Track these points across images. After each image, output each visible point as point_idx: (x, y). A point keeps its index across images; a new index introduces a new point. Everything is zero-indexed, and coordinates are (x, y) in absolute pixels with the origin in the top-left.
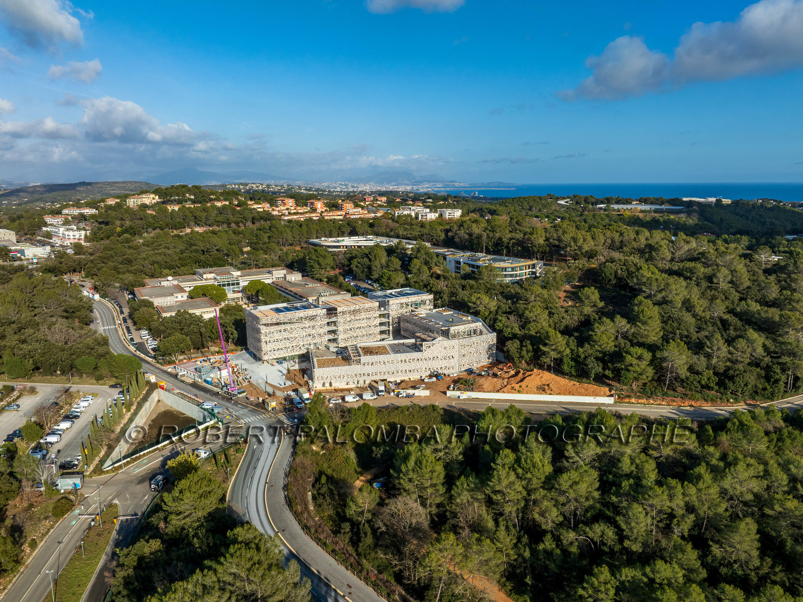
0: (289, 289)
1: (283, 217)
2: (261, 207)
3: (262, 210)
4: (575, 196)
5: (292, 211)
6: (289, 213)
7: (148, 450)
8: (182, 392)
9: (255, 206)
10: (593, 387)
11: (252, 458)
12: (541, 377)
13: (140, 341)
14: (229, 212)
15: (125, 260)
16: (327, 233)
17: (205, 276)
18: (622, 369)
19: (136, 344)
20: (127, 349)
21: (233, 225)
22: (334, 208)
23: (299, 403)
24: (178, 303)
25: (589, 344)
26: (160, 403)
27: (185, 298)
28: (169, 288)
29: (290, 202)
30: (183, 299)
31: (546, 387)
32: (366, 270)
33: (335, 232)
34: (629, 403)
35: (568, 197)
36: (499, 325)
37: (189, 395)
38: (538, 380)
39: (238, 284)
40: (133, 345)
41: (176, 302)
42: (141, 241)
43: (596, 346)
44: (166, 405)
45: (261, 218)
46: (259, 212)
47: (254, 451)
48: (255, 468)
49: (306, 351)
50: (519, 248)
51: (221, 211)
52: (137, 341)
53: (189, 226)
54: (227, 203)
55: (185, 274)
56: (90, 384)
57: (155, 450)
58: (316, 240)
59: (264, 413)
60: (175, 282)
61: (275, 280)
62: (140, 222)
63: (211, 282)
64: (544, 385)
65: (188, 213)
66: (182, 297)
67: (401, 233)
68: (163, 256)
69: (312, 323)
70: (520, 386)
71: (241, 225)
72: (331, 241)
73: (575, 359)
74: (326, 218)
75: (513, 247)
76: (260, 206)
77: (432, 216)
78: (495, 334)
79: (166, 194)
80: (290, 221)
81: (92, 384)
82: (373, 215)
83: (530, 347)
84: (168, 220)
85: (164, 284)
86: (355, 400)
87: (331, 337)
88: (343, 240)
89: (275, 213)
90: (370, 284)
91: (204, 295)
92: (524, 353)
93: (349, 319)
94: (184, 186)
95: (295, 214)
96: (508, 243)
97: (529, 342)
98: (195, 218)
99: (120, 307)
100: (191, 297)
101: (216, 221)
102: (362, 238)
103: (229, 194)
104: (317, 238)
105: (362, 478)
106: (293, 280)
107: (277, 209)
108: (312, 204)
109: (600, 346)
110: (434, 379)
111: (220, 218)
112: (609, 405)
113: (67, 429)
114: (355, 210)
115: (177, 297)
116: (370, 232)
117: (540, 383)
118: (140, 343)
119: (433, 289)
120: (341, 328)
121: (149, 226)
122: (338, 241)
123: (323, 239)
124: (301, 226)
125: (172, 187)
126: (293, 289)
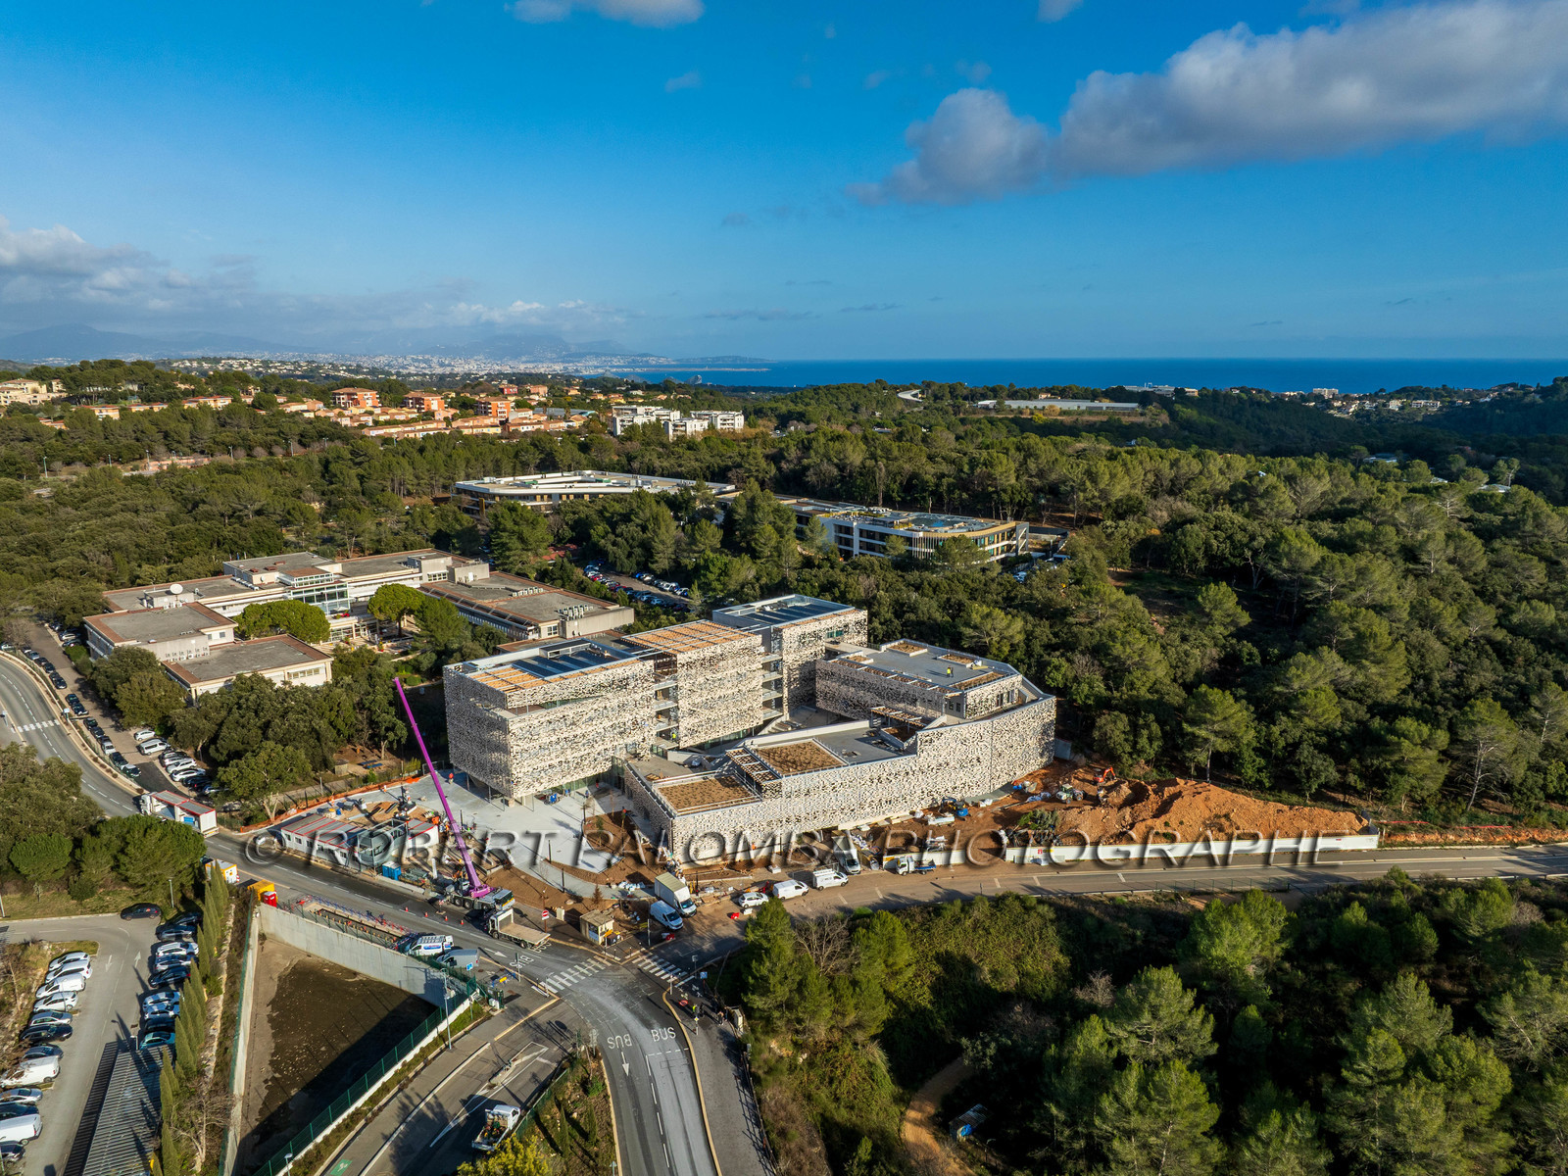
0: (479, 602)
1: (365, 431)
2: (310, 408)
3: (311, 415)
4: (928, 385)
5: (382, 418)
6: (376, 423)
7: (333, 1126)
8: (331, 908)
9: (294, 408)
10: (1323, 814)
11: (637, 1105)
12: (1207, 799)
13: (142, 760)
14: (244, 422)
15: (29, 542)
16: (490, 466)
17: (256, 579)
18: (1388, 772)
19: (135, 771)
20: (114, 786)
21: (261, 453)
22: (471, 411)
23: (672, 917)
24: (216, 653)
25: (1289, 716)
26: (269, 945)
27: (230, 637)
28: (174, 612)
29: (369, 399)
30: (224, 641)
31: (1223, 820)
32: (638, 551)
33: (507, 465)
34: (1406, 843)
35: (916, 388)
36: (1057, 678)
37: (356, 917)
38: (1202, 806)
39: (342, 595)
40: (127, 773)
41: (213, 648)
42: (45, 492)
43: (1306, 720)
44: (290, 950)
45: (321, 435)
46: (310, 422)
47: (629, 1080)
48: (663, 1139)
49: (609, 764)
50: (965, 496)
51: (222, 419)
52: (133, 760)
53: (153, 456)
54: (228, 401)
55: (198, 575)
56: (60, 914)
57: (354, 1118)
58: (473, 483)
59: (592, 956)
60: (190, 598)
61: (426, 580)
62: (28, 446)
63: (275, 595)
64: (1217, 816)
65: (147, 425)
66: (221, 636)
67: (657, 463)
68: (128, 531)
69: (622, 697)
70: (1166, 824)
71: (277, 450)
72: (507, 485)
73: (1264, 750)
74: (466, 432)
75: (950, 491)
76: (304, 407)
77: (695, 426)
78: (1054, 699)
79: (77, 381)
80: (386, 440)
81: (68, 912)
82: (564, 425)
83: (1155, 727)
84: (101, 443)
85: (162, 602)
86: (800, 892)
87: (663, 726)
88: (535, 482)
89: (345, 422)
90: (650, 583)
91: (274, 626)
92: (1143, 742)
93: (701, 680)
94: (114, 364)
95: (388, 423)
96: (937, 485)
97: (1152, 717)
98: (166, 435)
99: (49, 667)
100: (241, 635)
101: (215, 442)
102: (569, 477)
103: (227, 382)
104: (468, 477)
105: (912, 1114)
106: (471, 579)
107: (346, 413)
108: (418, 401)
109: (1315, 718)
110: (950, 818)
111: (226, 436)
112: (1370, 854)
113: (48, 1081)
114: (522, 414)
115: (210, 637)
116: (585, 462)
117: (1207, 814)
118: (142, 766)
119: (850, 596)
120: (684, 704)
121: (52, 458)
122: (527, 486)
123: (487, 480)
124: (422, 450)
125: (84, 364)
126: (486, 602)
